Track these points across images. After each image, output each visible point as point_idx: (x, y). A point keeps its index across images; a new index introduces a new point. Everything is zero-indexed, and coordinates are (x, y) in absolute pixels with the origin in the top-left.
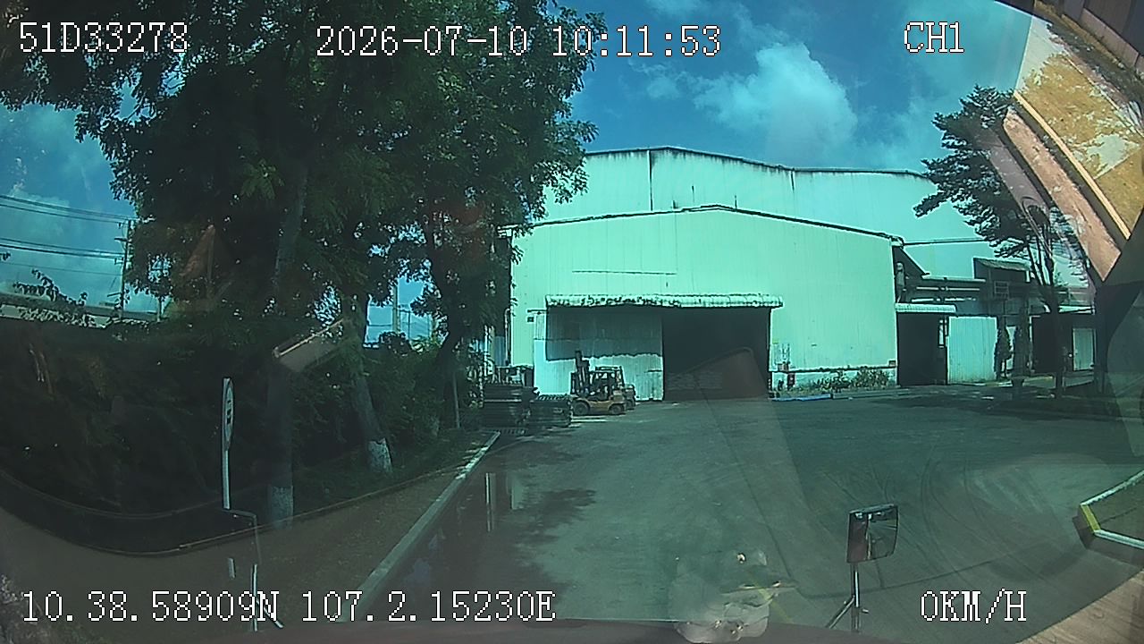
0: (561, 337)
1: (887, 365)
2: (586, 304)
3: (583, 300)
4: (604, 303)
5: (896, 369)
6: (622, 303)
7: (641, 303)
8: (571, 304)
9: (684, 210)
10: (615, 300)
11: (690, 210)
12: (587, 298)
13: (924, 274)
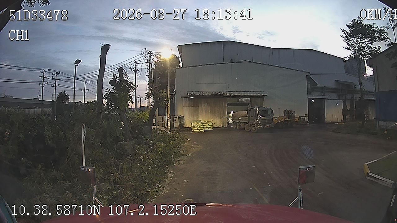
0: (192, 106)
1: (305, 116)
2: (201, 94)
3: (200, 93)
4: (207, 94)
5: (308, 117)
6: (213, 94)
7: (220, 94)
8: (196, 94)
9: (235, 62)
10: (211, 93)
11: (236, 62)
12: (201, 92)
13: (318, 85)
